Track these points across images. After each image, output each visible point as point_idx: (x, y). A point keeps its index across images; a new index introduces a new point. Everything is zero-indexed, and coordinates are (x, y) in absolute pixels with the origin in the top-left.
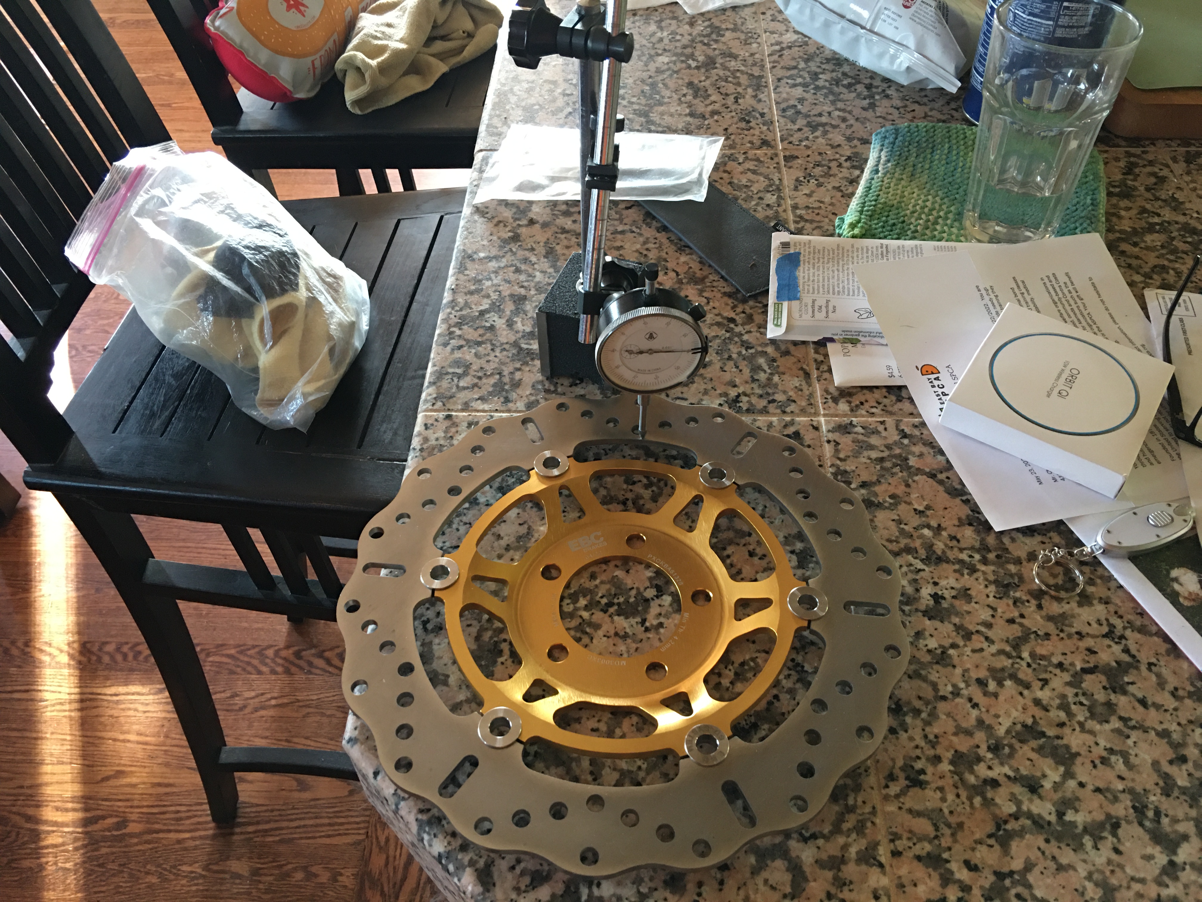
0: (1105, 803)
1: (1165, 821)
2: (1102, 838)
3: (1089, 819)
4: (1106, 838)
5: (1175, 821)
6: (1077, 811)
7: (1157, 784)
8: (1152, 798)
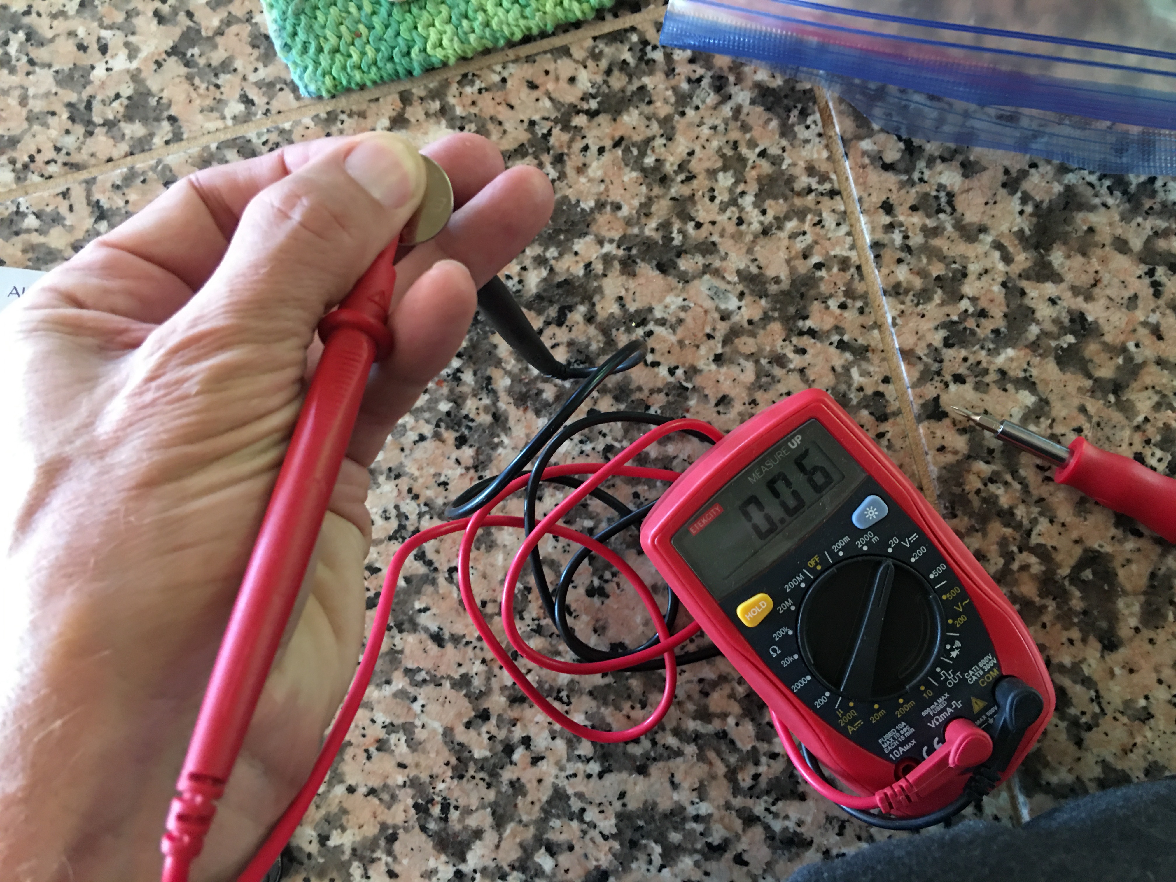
0: (381, 809)
1: (454, 815)
2: (373, 861)
3: (358, 838)
4: (379, 859)
5: (468, 812)
6: (344, 829)
7: (447, 764)
8: (441, 786)
